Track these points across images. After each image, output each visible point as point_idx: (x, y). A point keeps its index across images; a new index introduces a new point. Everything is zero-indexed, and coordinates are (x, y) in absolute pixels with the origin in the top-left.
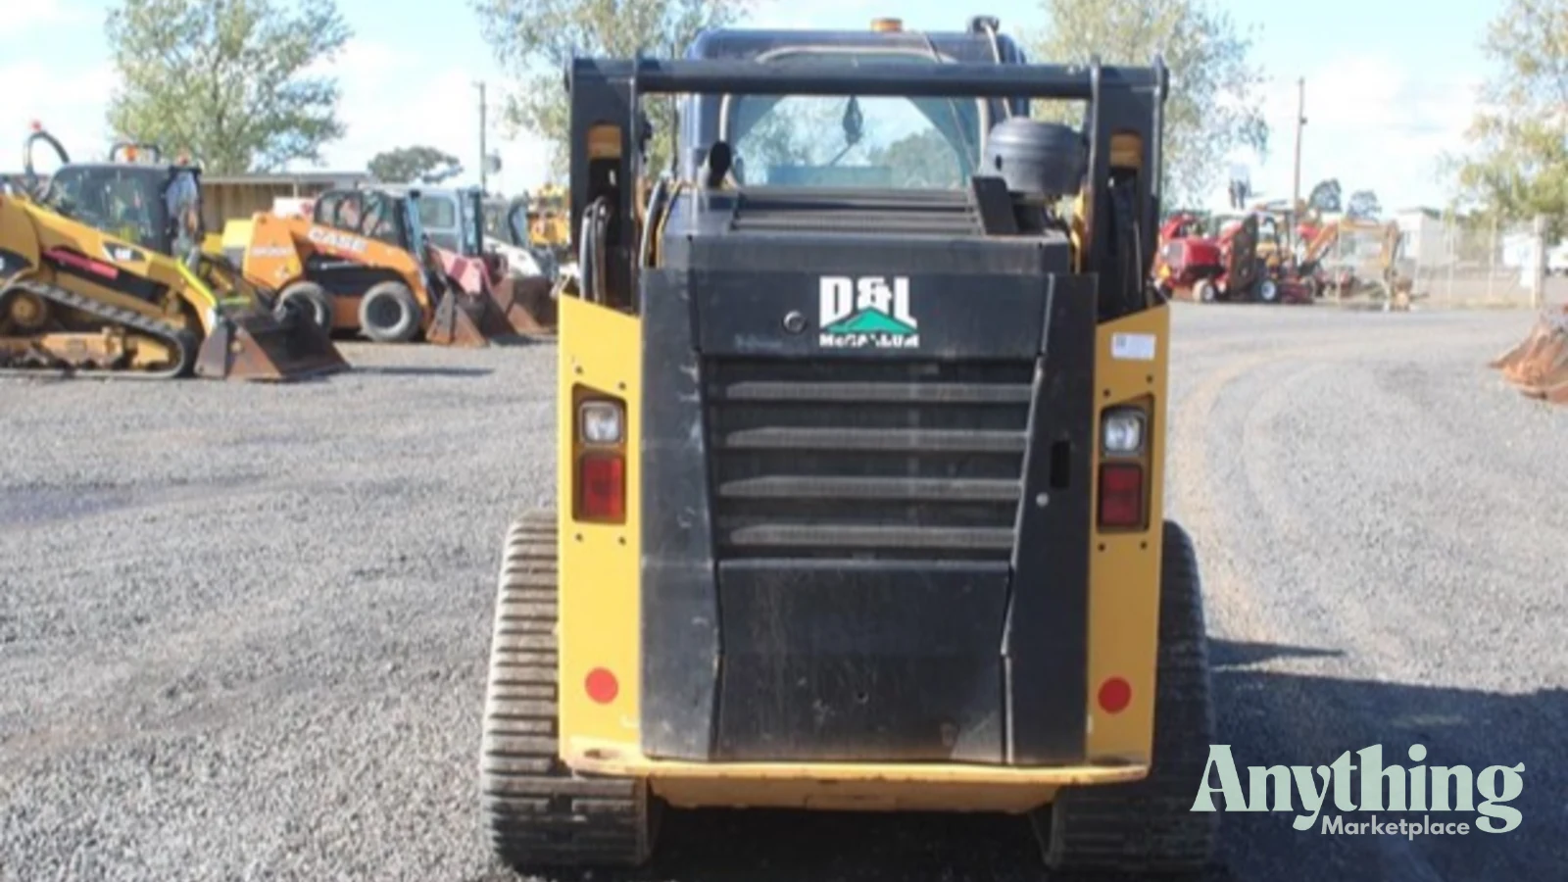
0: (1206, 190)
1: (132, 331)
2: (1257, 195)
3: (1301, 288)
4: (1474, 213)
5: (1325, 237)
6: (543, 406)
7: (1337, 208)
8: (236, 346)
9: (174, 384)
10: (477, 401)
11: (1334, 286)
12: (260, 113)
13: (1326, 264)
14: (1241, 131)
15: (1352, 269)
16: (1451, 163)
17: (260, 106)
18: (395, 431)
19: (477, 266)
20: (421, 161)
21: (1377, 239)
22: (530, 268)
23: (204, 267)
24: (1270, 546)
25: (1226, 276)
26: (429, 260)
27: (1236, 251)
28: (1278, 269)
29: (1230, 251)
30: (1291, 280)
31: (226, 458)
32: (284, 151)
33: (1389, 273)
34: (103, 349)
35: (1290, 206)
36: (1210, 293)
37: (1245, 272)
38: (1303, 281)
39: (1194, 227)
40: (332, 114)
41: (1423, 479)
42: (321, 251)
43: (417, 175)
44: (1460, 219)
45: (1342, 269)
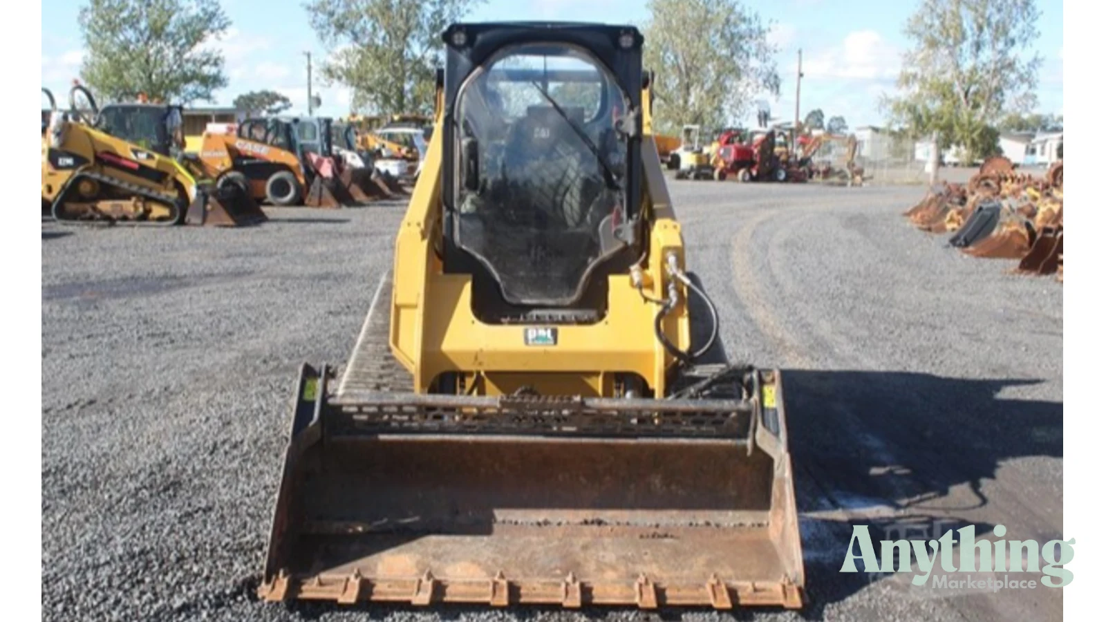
0: (745, 117)
1: (148, 199)
2: (774, 119)
3: (801, 173)
4: (901, 130)
5: (814, 143)
6: (388, 238)
7: (821, 127)
8: (209, 207)
9: (175, 228)
10: (350, 236)
11: (819, 173)
12: (175, 71)
13: (815, 159)
14: (765, 82)
15: (829, 163)
16: (889, 101)
17: (175, 67)
18: (309, 250)
19: (329, 162)
20: (266, 100)
21: (845, 146)
22: (358, 163)
23: (186, 162)
24: (783, 299)
25: (757, 167)
26: (305, 160)
27: (762, 152)
28: (786, 162)
29: (759, 152)
30: (794, 169)
31: (229, 264)
32: (190, 94)
33: (851, 165)
34: (132, 209)
35: (794, 125)
36: (747, 177)
37: (767, 164)
38: (801, 169)
39: (738, 138)
40: (219, 72)
41: (862, 269)
42: (243, 153)
43: (264, 108)
44: (893, 133)
45: (823, 162)
